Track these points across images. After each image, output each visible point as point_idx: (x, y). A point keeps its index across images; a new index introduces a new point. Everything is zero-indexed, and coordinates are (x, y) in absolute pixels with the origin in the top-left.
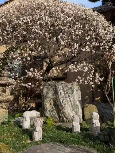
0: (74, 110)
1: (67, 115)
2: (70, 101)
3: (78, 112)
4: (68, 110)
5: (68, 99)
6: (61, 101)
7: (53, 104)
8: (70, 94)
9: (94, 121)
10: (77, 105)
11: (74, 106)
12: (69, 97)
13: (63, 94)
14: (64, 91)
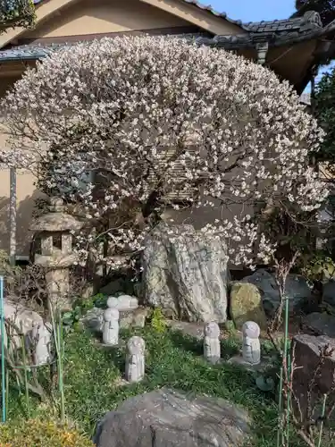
0: (209, 296)
1: (196, 306)
2: (203, 276)
3: (219, 300)
4: (197, 297)
5: (199, 272)
6: (183, 277)
7: (165, 281)
8: (202, 261)
9: (249, 341)
10: (217, 286)
11: (210, 288)
12: (200, 267)
13: (187, 263)
14: (190, 255)
